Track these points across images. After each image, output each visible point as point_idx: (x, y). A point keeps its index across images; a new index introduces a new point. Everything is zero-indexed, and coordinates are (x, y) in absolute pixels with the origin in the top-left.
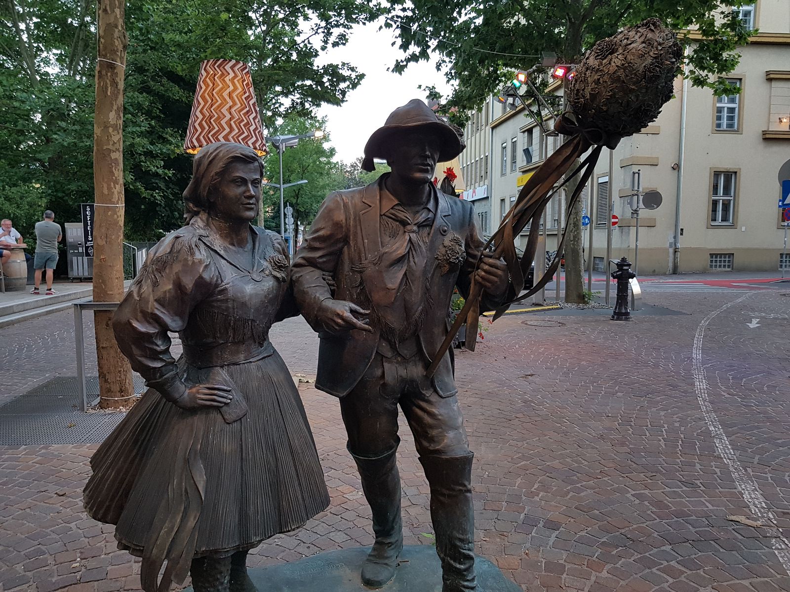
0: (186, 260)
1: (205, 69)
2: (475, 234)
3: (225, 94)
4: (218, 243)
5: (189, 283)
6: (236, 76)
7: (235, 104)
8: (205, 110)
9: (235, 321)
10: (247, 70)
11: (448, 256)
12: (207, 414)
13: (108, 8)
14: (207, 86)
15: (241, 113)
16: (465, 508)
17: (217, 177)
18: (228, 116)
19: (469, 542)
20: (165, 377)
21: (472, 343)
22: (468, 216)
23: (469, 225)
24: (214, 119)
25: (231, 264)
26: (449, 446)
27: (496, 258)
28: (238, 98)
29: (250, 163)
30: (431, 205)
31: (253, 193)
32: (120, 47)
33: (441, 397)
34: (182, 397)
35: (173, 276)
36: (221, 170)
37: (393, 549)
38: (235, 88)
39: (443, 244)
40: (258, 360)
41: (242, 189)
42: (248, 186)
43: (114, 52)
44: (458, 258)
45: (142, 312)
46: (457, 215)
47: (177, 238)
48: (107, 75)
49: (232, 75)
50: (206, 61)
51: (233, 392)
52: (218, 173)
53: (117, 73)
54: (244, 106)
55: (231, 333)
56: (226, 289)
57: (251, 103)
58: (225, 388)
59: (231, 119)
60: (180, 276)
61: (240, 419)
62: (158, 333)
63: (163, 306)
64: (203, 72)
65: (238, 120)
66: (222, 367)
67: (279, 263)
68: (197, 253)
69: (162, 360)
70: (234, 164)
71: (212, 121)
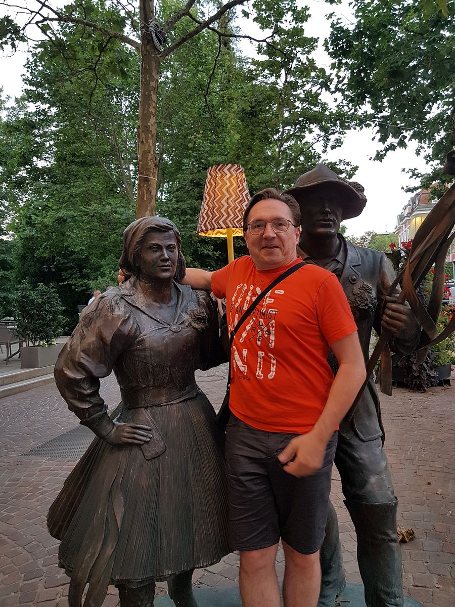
0: (106, 316)
1: (210, 174)
2: (386, 281)
3: (224, 190)
4: (140, 300)
5: (108, 336)
6: (232, 175)
7: (231, 196)
8: (210, 203)
9: (154, 367)
10: (241, 170)
11: (357, 303)
12: (131, 450)
13: (144, 140)
14: (211, 185)
15: (236, 202)
16: (389, 559)
17: (138, 245)
18: (226, 206)
19: (396, 597)
20: (93, 416)
21: (387, 387)
22: (379, 265)
23: (380, 272)
24: (215, 209)
25: (151, 318)
26: (370, 492)
27: (400, 303)
28: (233, 191)
29: (164, 232)
30: (340, 257)
31: (167, 257)
32: (153, 166)
33: (363, 441)
34: (110, 435)
35: (96, 330)
36: (140, 239)
37: (331, 588)
38: (232, 185)
39: (353, 292)
40: (178, 403)
41: (158, 254)
42: (163, 252)
43: (148, 169)
44: (367, 304)
45: (72, 361)
46: (367, 264)
47: (102, 298)
48: (144, 186)
49: (229, 175)
50: (210, 168)
51: (154, 431)
52: (139, 242)
53: (150, 184)
54: (238, 196)
55: (150, 378)
56: (143, 340)
57: (244, 194)
58: (146, 427)
59: (228, 208)
60: (102, 331)
61: (159, 456)
62: (85, 378)
63: (88, 355)
64: (209, 176)
65: (233, 207)
66: (146, 408)
67: (198, 316)
68: (117, 310)
69: (89, 402)
70: (150, 234)
71: (214, 210)
